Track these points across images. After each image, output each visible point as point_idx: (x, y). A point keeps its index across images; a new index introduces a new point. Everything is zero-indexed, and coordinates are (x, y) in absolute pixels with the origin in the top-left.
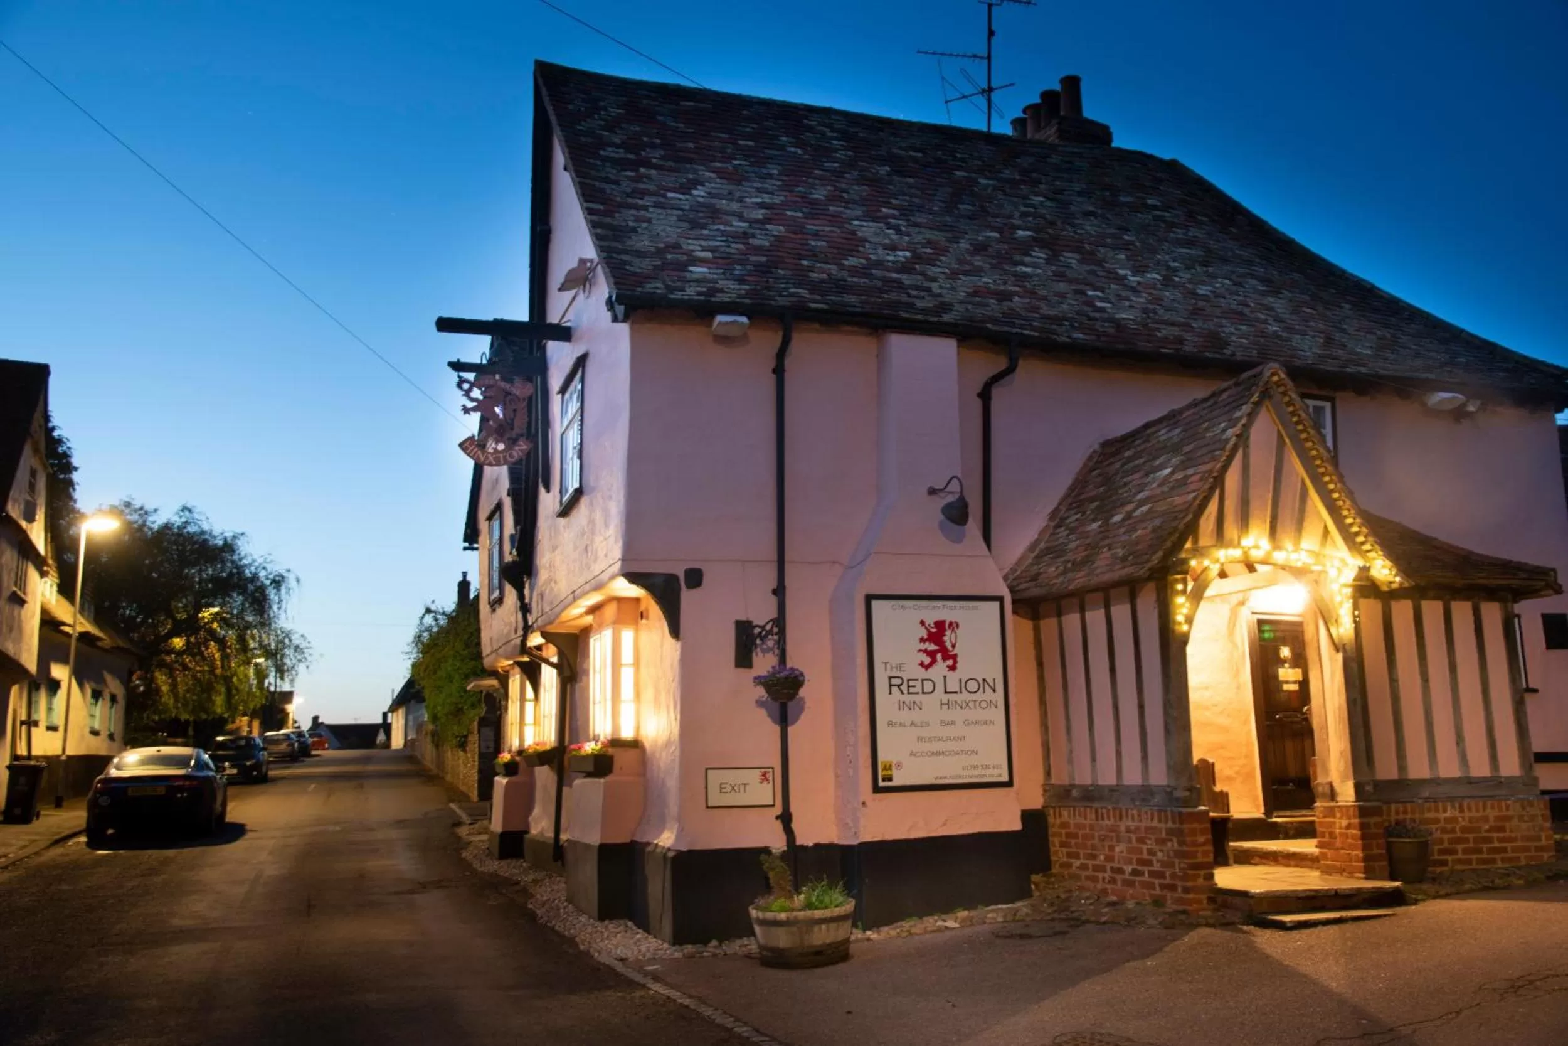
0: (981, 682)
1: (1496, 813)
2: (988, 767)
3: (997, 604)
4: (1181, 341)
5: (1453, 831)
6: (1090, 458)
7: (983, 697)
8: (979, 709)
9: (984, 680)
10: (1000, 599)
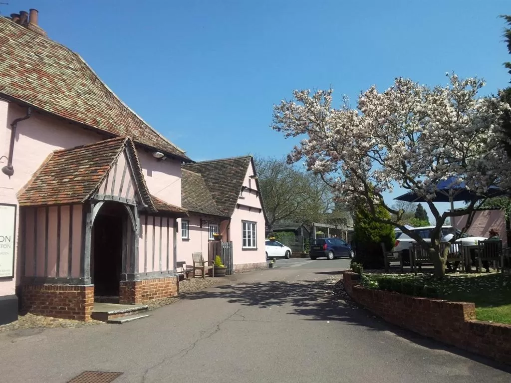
0: (5, 237)
1: (167, 282)
2: (5, 271)
3: (14, 207)
4: (85, 120)
5: (156, 288)
6: (49, 156)
7: (6, 243)
8: (3, 248)
9: (6, 237)
10: (15, 206)
